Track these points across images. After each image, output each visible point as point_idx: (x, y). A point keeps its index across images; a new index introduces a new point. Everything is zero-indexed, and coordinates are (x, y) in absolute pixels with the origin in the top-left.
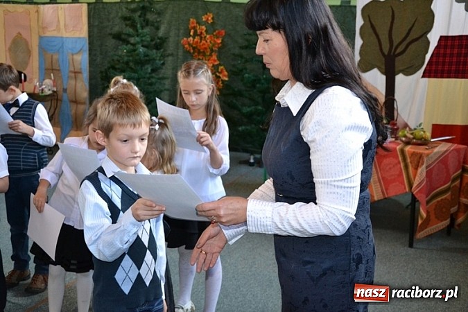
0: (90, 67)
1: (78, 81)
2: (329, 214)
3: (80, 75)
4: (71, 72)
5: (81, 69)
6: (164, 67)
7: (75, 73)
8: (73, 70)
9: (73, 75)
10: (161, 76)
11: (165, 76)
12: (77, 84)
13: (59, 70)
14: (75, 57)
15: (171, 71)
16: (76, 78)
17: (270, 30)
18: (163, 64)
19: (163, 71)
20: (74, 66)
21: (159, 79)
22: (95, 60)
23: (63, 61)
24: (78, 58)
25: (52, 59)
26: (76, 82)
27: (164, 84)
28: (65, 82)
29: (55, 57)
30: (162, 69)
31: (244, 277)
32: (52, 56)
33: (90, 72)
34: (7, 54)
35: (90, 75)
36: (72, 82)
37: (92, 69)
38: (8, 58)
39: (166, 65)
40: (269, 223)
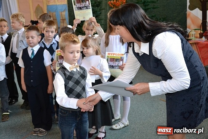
0: (69, 17)
1: (64, 23)
3: (65, 21)
4: (61, 20)
5: (65, 18)
6: (101, 15)
7: (63, 20)
8: (62, 19)
9: (62, 21)
10: (100, 19)
11: (102, 18)
12: (64, 25)
13: (56, 19)
14: (62, 13)
15: (104, 16)
16: (63, 22)
17: (119, 26)
18: (101, 13)
20: (62, 17)
21: (99, 20)
22: (71, 14)
23: (57, 15)
24: (64, 13)
25: (53, 15)
26: (63, 24)
27: (101, 22)
28: (59, 25)
29: (54, 14)
30: (100, 16)
31: (141, 103)
32: (53, 13)
33: (69, 19)
34: (34, 14)
35: (69, 21)
36: (62, 24)
37: (70, 18)
38: (35, 16)
39: (102, 13)
40: (160, 91)
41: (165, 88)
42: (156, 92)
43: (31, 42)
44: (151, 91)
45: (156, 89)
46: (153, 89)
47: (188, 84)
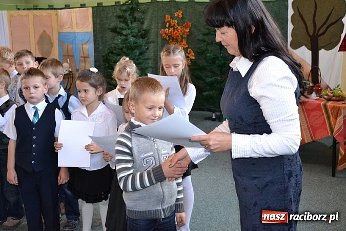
1: (87, 63)
2: (288, 139)
3: (88, 59)
4: (81, 57)
5: (88, 55)
6: (148, 51)
7: (84, 57)
9: (83, 59)
10: (146, 57)
11: (149, 57)
13: (73, 56)
14: (84, 46)
15: (153, 53)
16: (85, 61)
18: (147, 49)
19: (147, 54)
20: (83, 53)
21: (145, 59)
22: (98, 48)
23: (75, 50)
24: (86, 47)
25: (68, 48)
26: (85, 64)
27: (149, 63)
28: (77, 64)
29: (70, 47)
30: (147, 52)
32: (68, 46)
33: (95, 56)
34: (37, 46)
35: (95, 59)
36: (83, 64)
37: (96, 54)
38: (37, 48)
39: (150, 49)
41: (257, 146)
43: (33, 95)
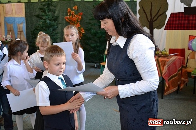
0: (26, 29)
2: (151, 83)
3: (22, 33)
4: (19, 31)
5: (23, 30)
6: (58, 29)
7: (20, 32)
8: (19, 30)
9: (19, 33)
10: (56, 32)
11: (58, 32)
12: (21, 36)
13: (13, 31)
14: (20, 25)
16: (21, 34)
18: (57, 27)
20: (20, 29)
22: (29, 26)
23: (15, 27)
24: (21, 26)
25: (10, 26)
27: (58, 35)
28: (16, 36)
31: (95, 114)
33: (27, 31)
35: (27, 33)
36: (19, 36)
39: (59, 28)
40: (129, 93)
41: (133, 90)
42: (125, 94)
44: (121, 94)
45: (125, 91)
46: (122, 92)
47: (157, 85)
